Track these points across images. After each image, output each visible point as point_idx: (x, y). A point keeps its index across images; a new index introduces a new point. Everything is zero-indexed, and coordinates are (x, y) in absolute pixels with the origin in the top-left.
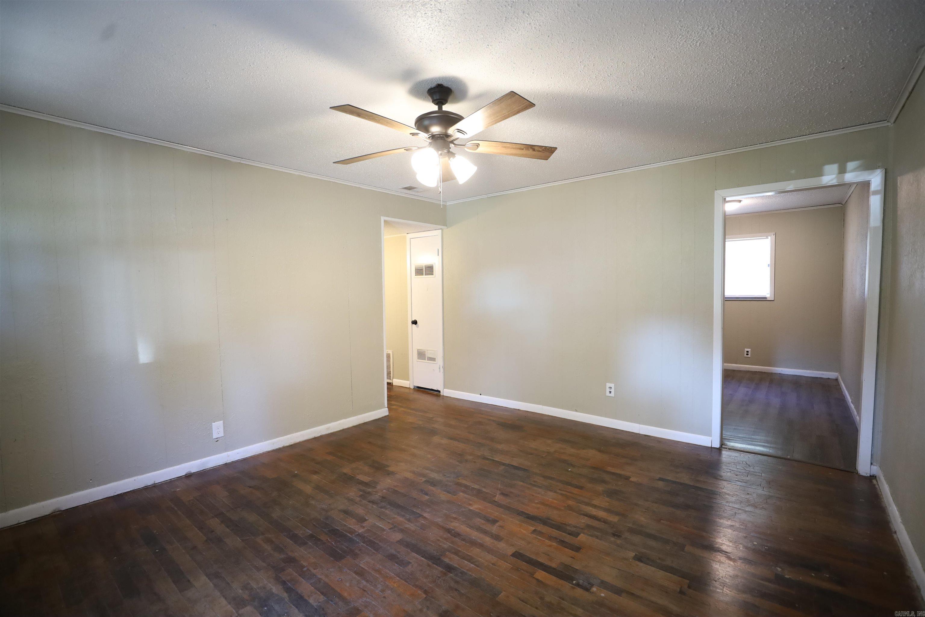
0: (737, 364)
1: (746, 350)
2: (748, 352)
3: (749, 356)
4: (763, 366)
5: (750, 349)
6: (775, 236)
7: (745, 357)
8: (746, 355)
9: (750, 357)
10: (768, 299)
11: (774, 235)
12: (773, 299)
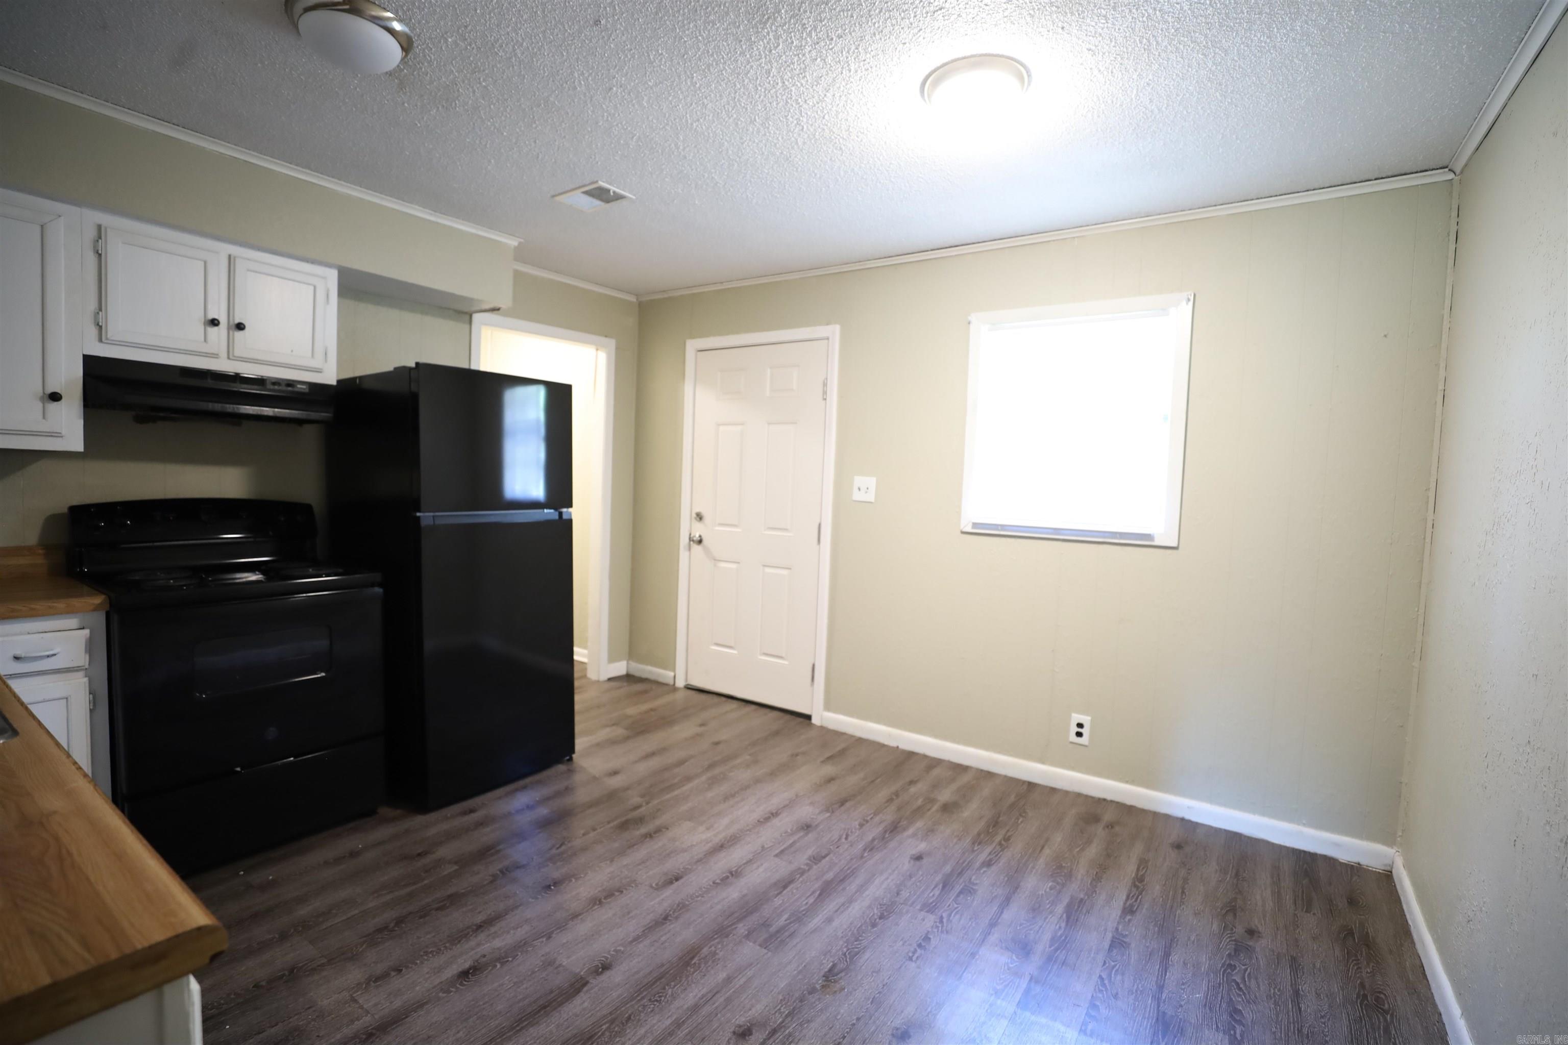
0: (1043, 763)
1: (1077, 718)
2: (1080, 725)
3: (1084, 740)
4: (1127, 782)
5: (1089, 718)
6: (1191, 303)
7: (1072, 743)
8: (1073, 738)
9: (1086, 743)
10: (1156, 543)
11: (1189, 300)
12: (1174, 544)
